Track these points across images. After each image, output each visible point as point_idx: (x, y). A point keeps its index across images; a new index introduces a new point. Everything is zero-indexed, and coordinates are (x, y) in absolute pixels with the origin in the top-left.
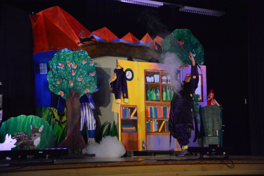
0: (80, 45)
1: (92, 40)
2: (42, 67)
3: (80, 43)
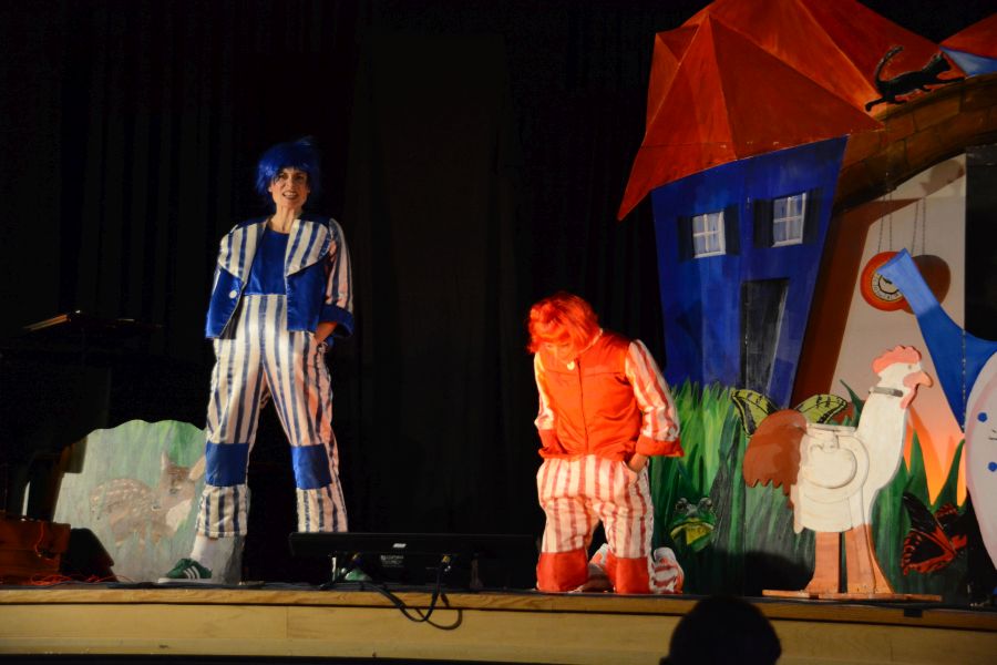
0: (880, 110)
1: (939, 76)
2: (703, 230)
3: (877, 102)
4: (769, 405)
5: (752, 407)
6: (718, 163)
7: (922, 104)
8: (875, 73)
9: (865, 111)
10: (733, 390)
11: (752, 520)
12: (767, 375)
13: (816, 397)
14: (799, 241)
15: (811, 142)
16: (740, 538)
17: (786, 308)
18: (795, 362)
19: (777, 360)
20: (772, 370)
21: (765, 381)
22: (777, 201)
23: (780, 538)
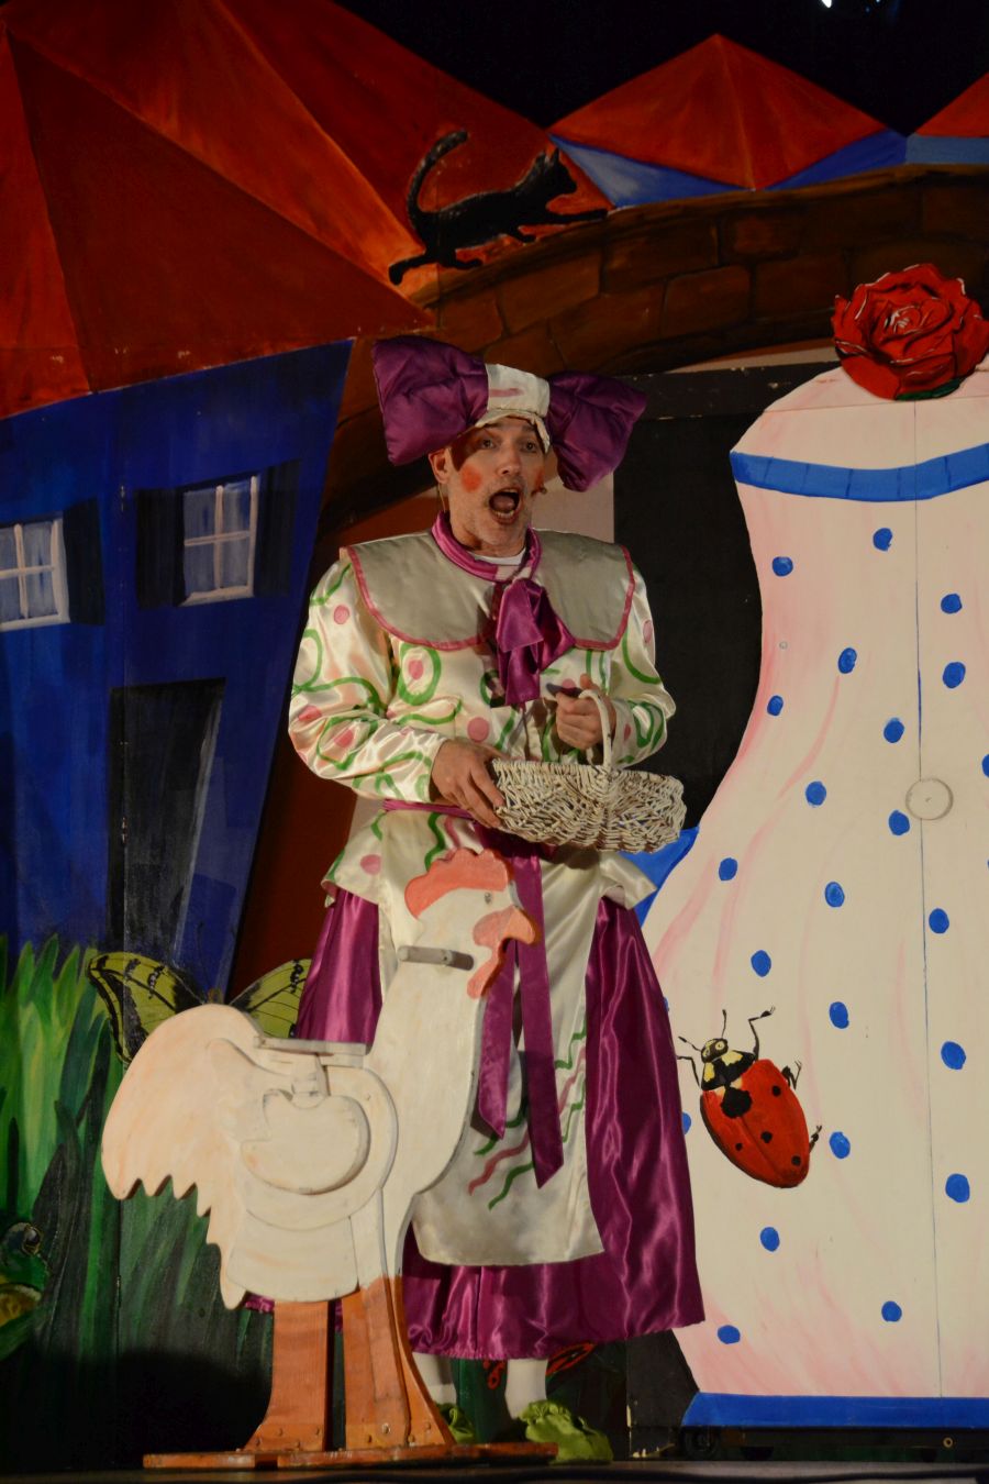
4: (177, 989)
5: (138, 995)
6: (46, 399)
7: (516, 269)
8: (408, 192)
9: (389, 284)
10: (92, 954)
11: (136, 1273)
12: (175, 916)
13: (290, 965)
14: (244, 591)
15: (268, 353)
16: (107, 1318)
17: (217, 754)
18: (240, 883)
19: (199, 880)
20: (185, 902)
21: (169, 930)
22: (189, 494)
23: (202, 1314)
